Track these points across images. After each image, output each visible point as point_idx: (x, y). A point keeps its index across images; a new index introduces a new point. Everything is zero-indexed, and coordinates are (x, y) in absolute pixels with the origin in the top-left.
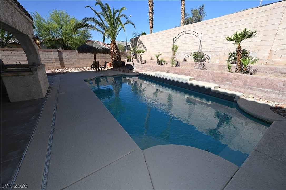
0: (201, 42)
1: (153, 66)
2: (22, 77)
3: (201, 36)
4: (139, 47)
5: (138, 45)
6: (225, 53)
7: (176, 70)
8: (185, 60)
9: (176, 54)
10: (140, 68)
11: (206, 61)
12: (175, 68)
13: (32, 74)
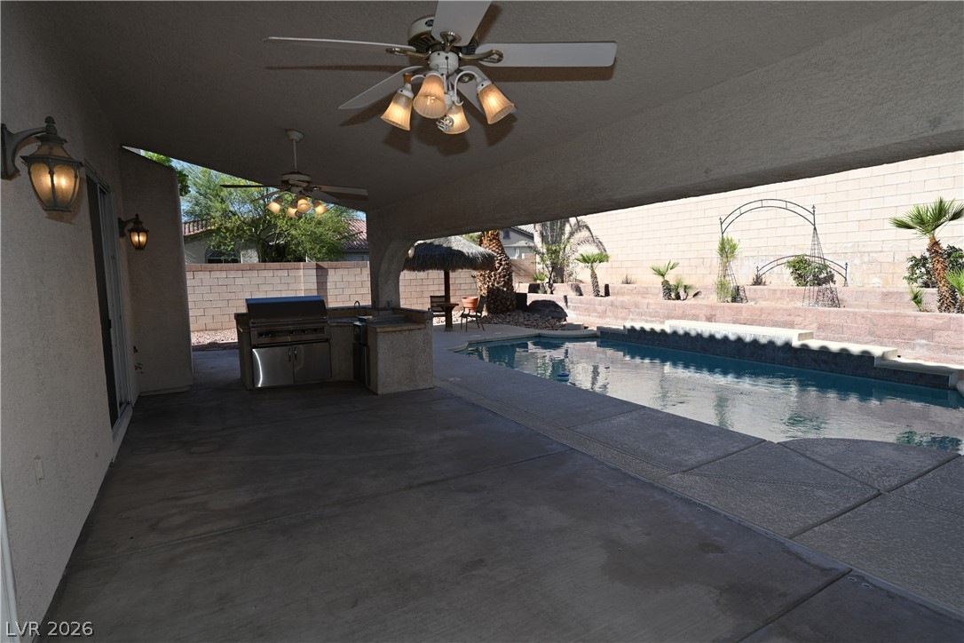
0: (815, 229)
1: (648, 304)
2: (407, 333)
3: (814, 214)
4: (572, 240)
5: (566, 236)
6: (896, 257)
7: (739, 311)
8: (758, 281)
9: (734, 264)
10: (595, 311)
11: (834, 282)
12: (738, 308)
13: (423, 326)
